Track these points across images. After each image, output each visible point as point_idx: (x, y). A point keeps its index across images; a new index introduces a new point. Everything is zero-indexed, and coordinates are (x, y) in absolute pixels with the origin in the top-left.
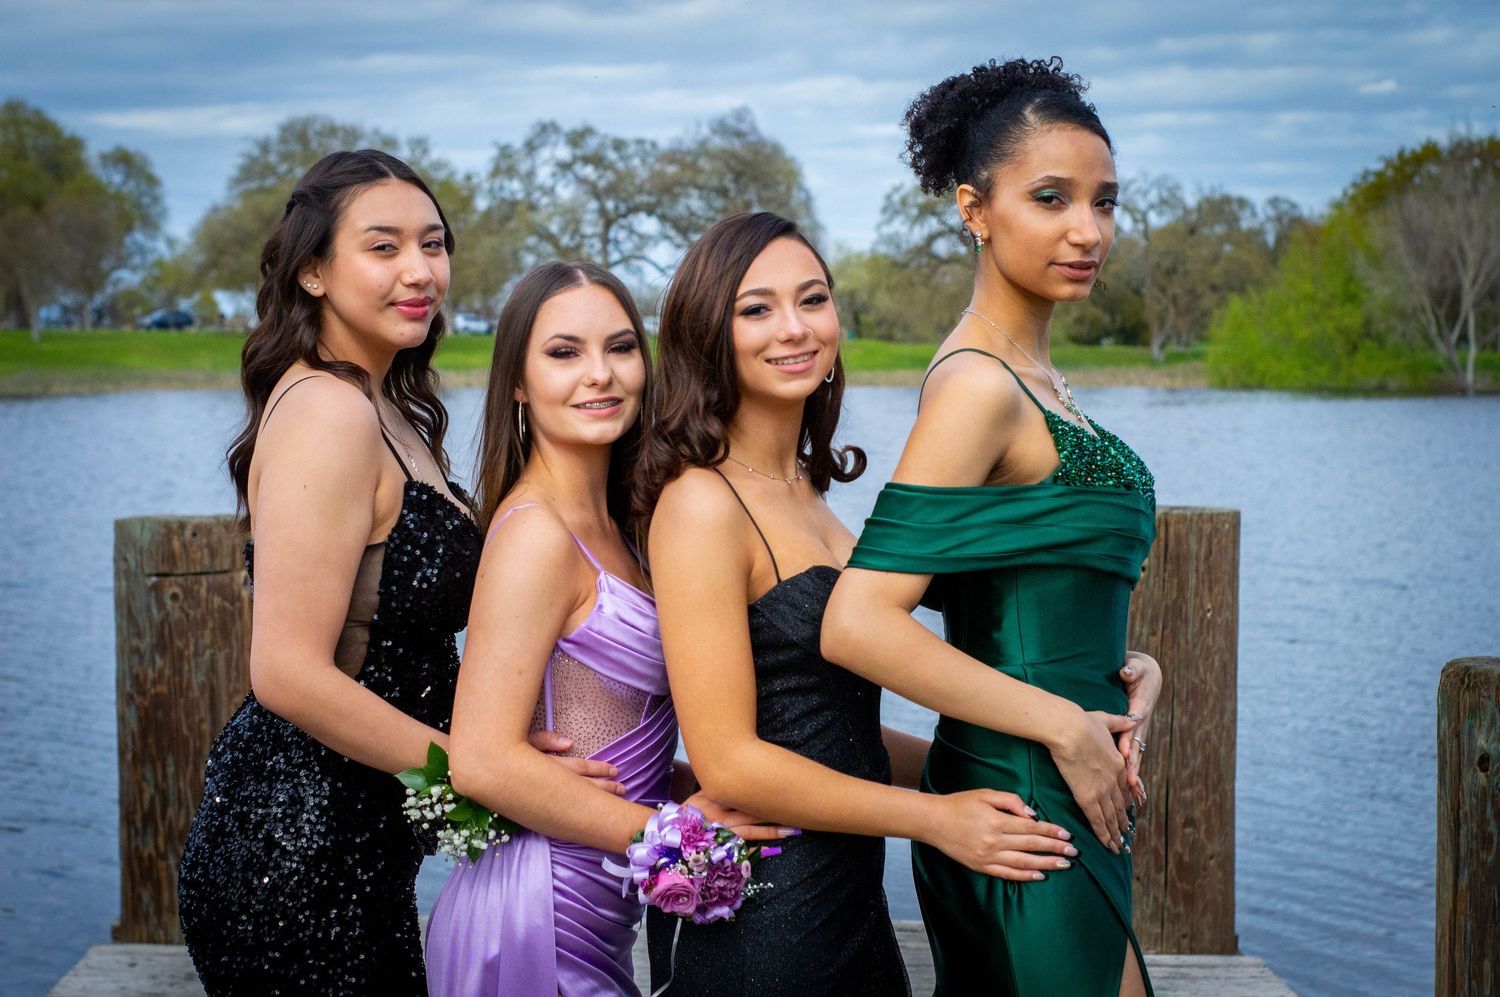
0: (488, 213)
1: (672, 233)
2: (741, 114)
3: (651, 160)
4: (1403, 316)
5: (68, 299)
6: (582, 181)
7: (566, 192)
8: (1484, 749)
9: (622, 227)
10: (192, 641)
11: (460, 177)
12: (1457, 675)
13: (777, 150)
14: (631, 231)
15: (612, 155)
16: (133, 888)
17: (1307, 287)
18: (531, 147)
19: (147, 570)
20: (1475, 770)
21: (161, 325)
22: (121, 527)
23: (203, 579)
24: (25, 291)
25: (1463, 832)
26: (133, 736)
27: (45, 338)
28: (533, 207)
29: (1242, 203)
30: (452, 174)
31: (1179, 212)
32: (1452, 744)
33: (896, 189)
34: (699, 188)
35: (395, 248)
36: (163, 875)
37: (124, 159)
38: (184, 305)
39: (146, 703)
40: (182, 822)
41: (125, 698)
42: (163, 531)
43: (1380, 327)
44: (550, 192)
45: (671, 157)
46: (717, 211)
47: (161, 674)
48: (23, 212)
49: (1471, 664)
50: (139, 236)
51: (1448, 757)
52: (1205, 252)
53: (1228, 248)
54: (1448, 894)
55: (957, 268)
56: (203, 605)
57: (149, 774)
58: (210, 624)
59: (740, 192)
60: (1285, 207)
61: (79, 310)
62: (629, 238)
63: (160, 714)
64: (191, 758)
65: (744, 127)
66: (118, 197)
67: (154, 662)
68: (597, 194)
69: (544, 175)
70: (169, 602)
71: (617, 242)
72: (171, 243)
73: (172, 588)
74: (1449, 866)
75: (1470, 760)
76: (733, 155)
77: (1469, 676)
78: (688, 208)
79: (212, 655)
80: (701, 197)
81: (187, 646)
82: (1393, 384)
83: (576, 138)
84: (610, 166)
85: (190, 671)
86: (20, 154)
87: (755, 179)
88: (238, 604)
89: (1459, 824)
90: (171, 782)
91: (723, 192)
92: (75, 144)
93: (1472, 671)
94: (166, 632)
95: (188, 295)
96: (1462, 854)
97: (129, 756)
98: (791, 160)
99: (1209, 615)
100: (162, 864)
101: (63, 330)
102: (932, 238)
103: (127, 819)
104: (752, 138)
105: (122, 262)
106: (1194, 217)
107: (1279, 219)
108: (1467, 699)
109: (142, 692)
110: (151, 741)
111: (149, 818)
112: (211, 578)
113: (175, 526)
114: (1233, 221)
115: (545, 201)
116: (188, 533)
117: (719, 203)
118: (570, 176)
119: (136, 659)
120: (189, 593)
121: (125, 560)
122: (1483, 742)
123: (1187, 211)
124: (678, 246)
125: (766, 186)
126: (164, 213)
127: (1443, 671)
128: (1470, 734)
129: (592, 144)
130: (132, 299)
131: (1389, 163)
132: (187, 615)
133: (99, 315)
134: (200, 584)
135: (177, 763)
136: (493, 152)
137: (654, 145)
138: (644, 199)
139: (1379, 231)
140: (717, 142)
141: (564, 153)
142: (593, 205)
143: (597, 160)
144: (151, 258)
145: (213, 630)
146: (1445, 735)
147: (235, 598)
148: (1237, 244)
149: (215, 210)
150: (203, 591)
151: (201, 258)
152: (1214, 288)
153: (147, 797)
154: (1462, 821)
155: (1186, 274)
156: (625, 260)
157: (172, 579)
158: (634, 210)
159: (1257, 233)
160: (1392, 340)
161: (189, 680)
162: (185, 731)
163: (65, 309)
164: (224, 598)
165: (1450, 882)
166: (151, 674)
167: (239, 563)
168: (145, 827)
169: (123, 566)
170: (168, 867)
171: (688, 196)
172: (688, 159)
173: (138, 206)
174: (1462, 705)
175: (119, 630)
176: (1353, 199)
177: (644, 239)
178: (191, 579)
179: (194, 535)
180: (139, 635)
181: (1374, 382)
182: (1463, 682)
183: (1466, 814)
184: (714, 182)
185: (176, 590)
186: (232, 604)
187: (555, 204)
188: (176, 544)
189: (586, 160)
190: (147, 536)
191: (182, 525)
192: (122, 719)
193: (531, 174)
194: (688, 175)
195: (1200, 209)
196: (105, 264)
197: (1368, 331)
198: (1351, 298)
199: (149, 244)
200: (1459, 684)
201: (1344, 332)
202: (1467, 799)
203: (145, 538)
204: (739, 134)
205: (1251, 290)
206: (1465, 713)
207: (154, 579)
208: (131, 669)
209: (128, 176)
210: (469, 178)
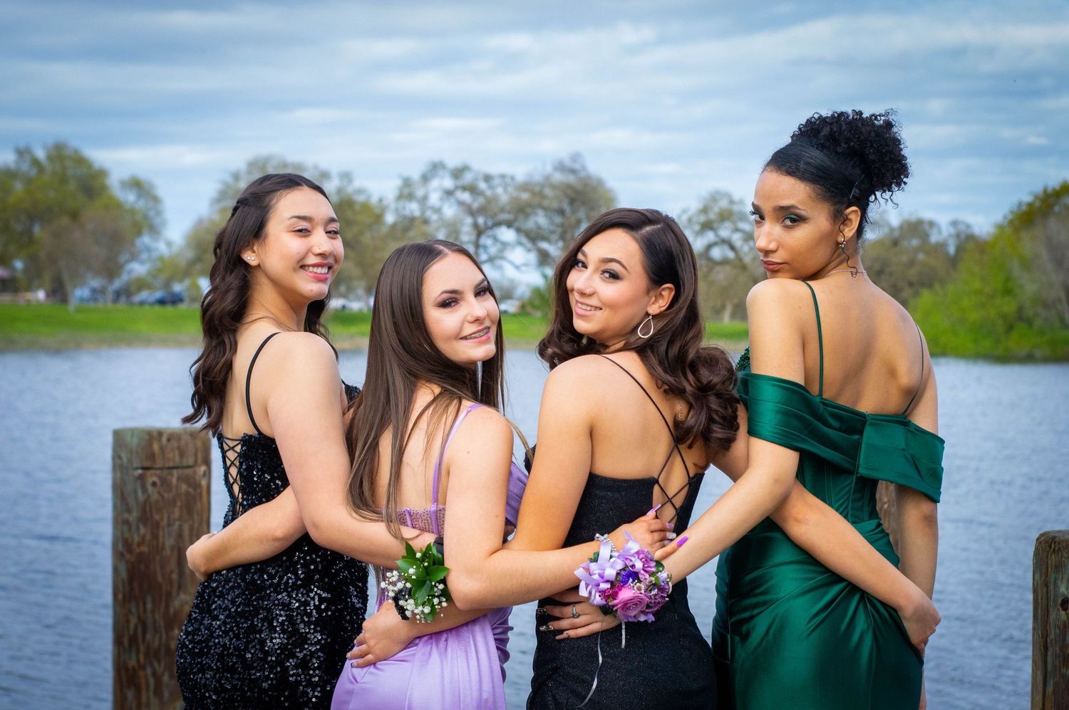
0: (394, 226)
1: (524, 240)
2: (576, 157)
3: (510, 189)
4: (1046, 305)
5: (96, 283)
6: (461, 203)
7: (450, 211)
8: (1064, 595)
9: (489, 237)
10: (166, 516)
11: (374, 200)
12: (1046, 542)
13: (600, 182)
14: (495, 239)
15: (482, 185)
16: (122, 691)
17: (977, 284)
18: (425, 178)
19: (135, 465)
20: (1058, 610)
21: (161, 302)
22: (118, 435)
23: (175, 472)
24: (66, 277)
25: (1049, 654)
26: (123, 583)
27: (78, 310)
28: (426, 222)
29: (932, 224)
30: (369, 197)
31: (886, 230)
32: (1043, 590)
33: (685, 211)
34: (545, 209)
35: (309, 231)
36: (143, 681)
37: (137, 185)
38: (178, 288)
39: (133, 559)
40: (156, 643)
41: (118, 555)
42: (147, 437)
43: (1029, 313)
44: (438, 211)
45: (525, 187)
46: (558, 226)
47: (143, 538)
48: (65, 221)
49: (1057, 535)
50: (146, 239)
51: (1040, 600)
52: (905, 258)
53: (921, 256)
54: (1039, 698)
55: (728, 268)
56: (174, 490)
57: (134, 610)
58: (179, 504)
59: (574, 212)
60: (962, 227)
61: (102, 291)
62: (494, 244)
63: (142, 567)
64: (164, 598)
65: (577, 166)
66: (132, 212)
67: (138, 529)
68: (472, 212)
69: (434, 199)
70: (150, 488)
71: (485, 247)
72: (169, 244)
73: (152, 477)
74: (1040, 678)
75: (1055, 601)
76: (569, 186)
77: (1055, 543)
78: (536, 223)
79: (180, 526)
80: (546, 216)
81: (162, 520)
82: (1038, 354)
83: (458, 173)
84: (481, 193)
85: (163, 537)
86: (63, 180)
87: (584, 203)
88: (198, 490)
89: (1047, 648)
90: (149, 615)
91: (561, 212)
92: (102, 174)
93: (1057, 539)
94: (148, 509)
95: (181, 280)
96: (1049, 669)
97: (120, 596)
98: (610, 190)
99: (886, 506)
100: (141, 673)
101: (92, 305)
102: (709, 247)
103: (118, 641)
104: (582, 174)
105: (134, 257)
106: (897, 234)
107: (958, 236)
108: (1053, 559)
109: (130, 551)
110: (136, 585)
111: (133, 640)
112: (180, 471)
113: (155, 434)
114: (924, 237)
115: (434, 217)
116: (164, 439)
117: (558, 220)
118: (452, 200)
119: (126, 528)
120: (164, 481)
121: (120, 457)
122: (1064, 590)
123: (892, 230)
124: (529, 250)
125: (592, 208)
126: (164, 223)
127: (1037, 539)
128: (1055, 585)
129: (468, 178)
130: (141, 284)
131: (1036, 197)
132: (163, 497)
133: (118, 295)
134: (172, 475)
135: (154, 602)
136: (398, 183)
137: (513, 178)
138: (505, 216)
139: (1030, 244)
140: (558, 177)
141: (448, 183)
142: (469, 220)
143: (472, 189)
144: (155, 255)
145: (181, 509)
146: (1038, 584)
147: (196, 486)
148: (927, 253)
149: (200, 221)
150: (174, 481)
151: (190, 254)
152: (911, 284)
153: (132, 625)
154: (1049, 645)
155: (891, 274)
156: (491, 260)
157: (152, 472)
158: (498, 224)
159: (941, 246)
160: (1038, 323)
161: (163, 544)
162: (160, 579)
163: (94, 291)
164: (189, 485)
165: (1041, 689)
166: (136, 539)
167: (200, 460)
168: (130, 645)
169: (118, 462)
170: (146, 676)
171: (536, 214)
172: (537, 189)
173: (146, 217)
174: (1049, 563)
175: (115, 507)
176: (1011, 222)
177: (505, 245)
178: (165, 472)
179: (169, 440)
180: (129, 511)
181: (1024, 352)
182: (1050, 547)
183: (1051, 641)
184: (555, 205)
185: (155, 479)
186: (195, 489)
187: (442, 219)
188: (156, 447)
189: (464, 188)
190: (135, 441)
191: (160, 433)
192: (116, 570)
193: (425, 198)
194: (537, 200)
195: (901, 228)
196: (122, 258)
197: (1021, 316)
198: (1008, 292)
199: (153, 245)
200: (1048, 548)
201: (1004, 316)
202: (1053, 630)
203: (134, 442)
204: (573, 171)
205: (937, 286)
206: (1051, 569)
207: (140, 471)
208: (122, 534)
209: (139, 196)
210: (381, 200)
